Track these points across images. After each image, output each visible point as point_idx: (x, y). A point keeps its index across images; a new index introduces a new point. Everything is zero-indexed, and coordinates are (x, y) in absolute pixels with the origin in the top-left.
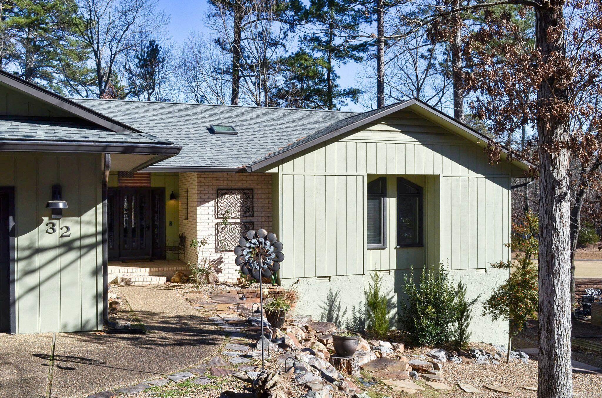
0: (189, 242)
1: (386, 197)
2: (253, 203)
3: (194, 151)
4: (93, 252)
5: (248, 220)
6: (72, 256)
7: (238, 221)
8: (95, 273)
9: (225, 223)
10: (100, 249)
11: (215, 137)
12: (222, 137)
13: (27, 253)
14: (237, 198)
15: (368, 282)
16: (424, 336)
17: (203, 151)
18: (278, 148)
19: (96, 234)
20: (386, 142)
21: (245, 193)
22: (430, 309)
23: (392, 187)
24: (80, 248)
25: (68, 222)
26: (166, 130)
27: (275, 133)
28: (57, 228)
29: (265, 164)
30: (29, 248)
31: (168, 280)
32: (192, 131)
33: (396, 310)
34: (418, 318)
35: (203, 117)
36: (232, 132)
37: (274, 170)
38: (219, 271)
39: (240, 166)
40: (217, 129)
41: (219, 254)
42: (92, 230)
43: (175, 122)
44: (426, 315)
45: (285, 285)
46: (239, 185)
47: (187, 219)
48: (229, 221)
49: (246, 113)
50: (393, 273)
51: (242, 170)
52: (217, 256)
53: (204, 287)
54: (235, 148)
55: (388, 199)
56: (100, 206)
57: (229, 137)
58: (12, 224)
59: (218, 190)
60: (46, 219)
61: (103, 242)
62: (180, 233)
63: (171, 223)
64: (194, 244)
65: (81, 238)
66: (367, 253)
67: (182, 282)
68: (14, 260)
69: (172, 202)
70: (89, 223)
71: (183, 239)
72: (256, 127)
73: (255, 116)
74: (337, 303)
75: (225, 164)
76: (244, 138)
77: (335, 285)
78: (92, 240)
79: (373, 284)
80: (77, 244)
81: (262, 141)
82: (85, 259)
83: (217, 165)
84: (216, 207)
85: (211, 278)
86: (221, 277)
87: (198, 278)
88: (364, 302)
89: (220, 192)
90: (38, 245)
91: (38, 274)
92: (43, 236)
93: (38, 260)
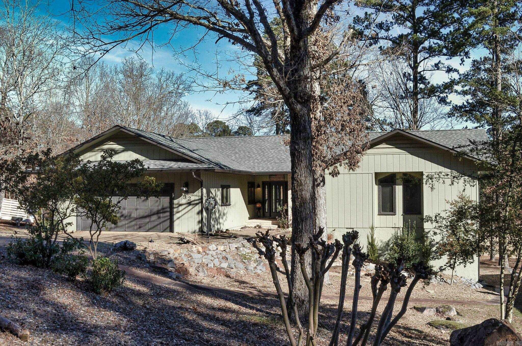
1: (396, 185)
4: (198, 206)
6: (190, 207)
8: (198, 213)
10: (200, 204)
13: (177, 206)
19: (199, 200)
20: (387, 154)
23: (399, 179)
24: (193, 204)
25: (190, 195)
28: (187, 197)
30: (178, 204)
42: (197, 198)
55: (397, 186)
56: (200, 189)
58: (173, 196)
60: (183, 194)
61: (202, 202)
65: (194, 201)
66: (377, 217)
68: (174, 208)
70: (196, 196)
78: (198, 202)
80: (193, 203)
82: (195, 208)
90: (181, 203)
91: (181, 213)
92: (183, 200)
93: (181, 208)
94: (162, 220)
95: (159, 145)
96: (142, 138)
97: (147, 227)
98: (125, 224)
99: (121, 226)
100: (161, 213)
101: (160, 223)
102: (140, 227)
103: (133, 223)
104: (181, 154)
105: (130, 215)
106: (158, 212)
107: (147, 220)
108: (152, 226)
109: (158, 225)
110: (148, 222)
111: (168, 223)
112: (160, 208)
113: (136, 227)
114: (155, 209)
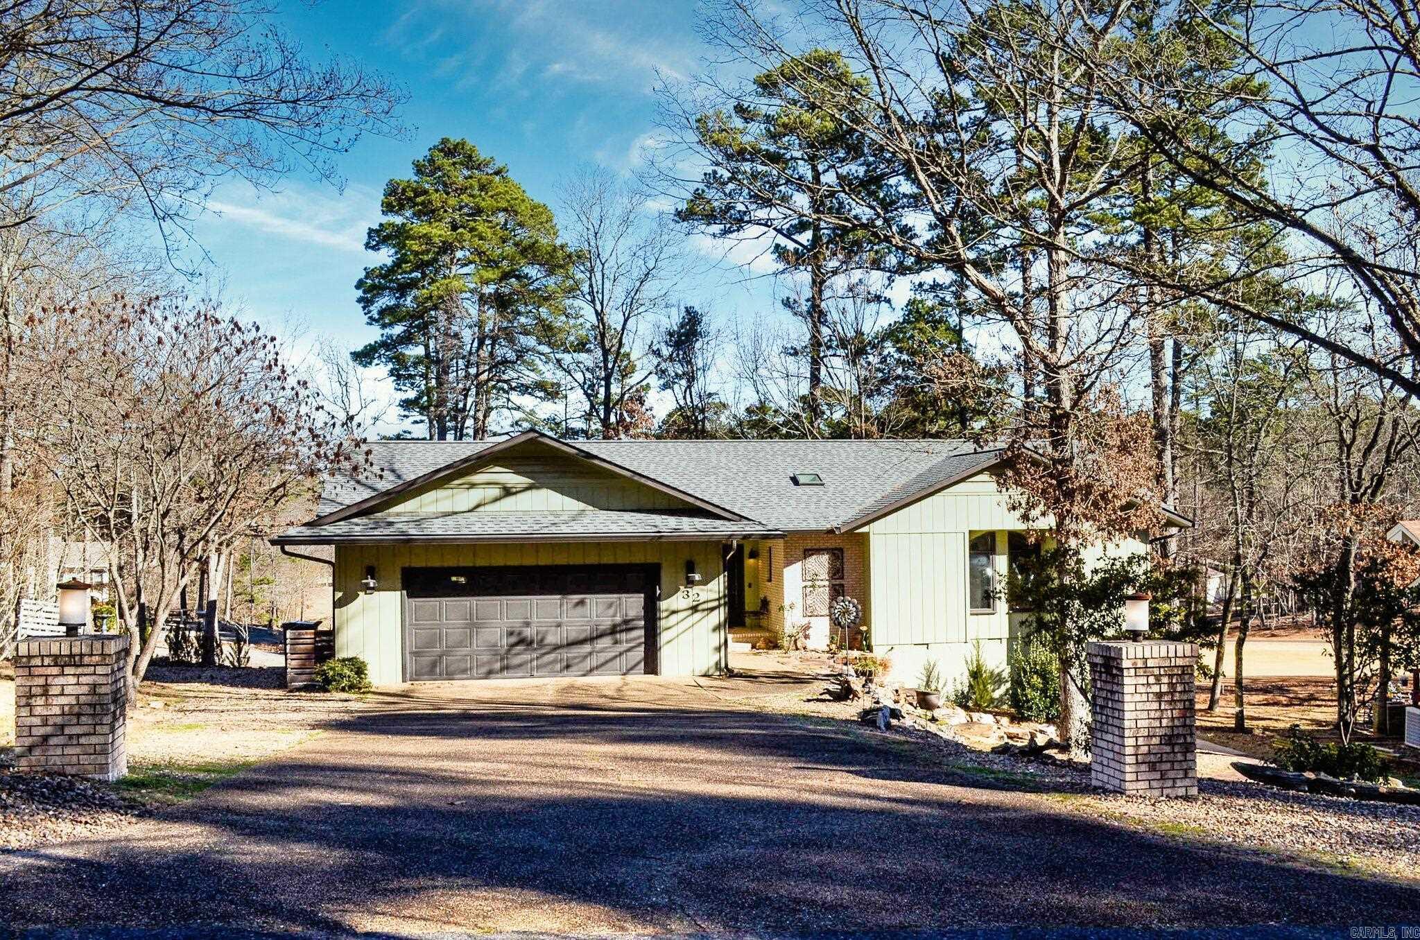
0: (773, 607)
1: (995, 553)
2: (842, 563)
3: (779, 509)
4: (716, 611)
5: (838, 582)
6: (698, 616)
7: (827, 583)
8: (719, 629)
9: (813, 586)
10: (722, 609)
11: (799, 490)
12: (807, 489)
13: (666, 614)
14: (825, 559)
15: (969, 651)
16: (1030, 709)
17: (789, 509)
18: (870, 502)
19: (719, 599)
21: (834, 554)
22: (1036, 680)
23: (1002, 544)
24: (706, 609)
25: (699, 589)
26: (745, 483)
27: (868, 480)
28: (690, 594)
29: (854, 525)
30: (668, 610)
31: (753, 647)
32: (774, 483)
33: (1008, 685)
34: (1024, 689)
35: (784, 461)
36: (818, 482)
37: (864, 530)
38: (806, 637)
39: (829, 526)
40: (802, 479)
41: (807, 619)
42: (716, 596)
43: (754, 470)
44: (1033, 687)
45: (879, 653)
46: (828, 545)
47: (770, 580)
48: (818, 583)
49: (834, 452)
50: (1005, 642)
51: (831, 532)
52: (805, 621)
53: (792, 653)
54: (823, 504)
55: (997, 556)
56: (721, 577)
57: (815, 489)
58: (658, 592)
59: (806, 551)
60: (682, 588)
61: (725, 604)
62: (762, 596)
63: (750, 586)
64: (781, 608)
65: (707, 602)
66: (970, 618)
67: (769, 649)
68: (658, 618)
69: (752, 561)
70: (713, 590)
71: (765, 603)
72: (846, 472)
73: (844, 455)
74: (934, 674)
75: (813, 526)
76: (831, 489)
77: (933, 655)
78: (716, 603)
79: (975, 652)
80: (705, 606)
81: (853, 492)
82: (709, 618)
83: (803, 526)
84: (804, 570)
85: (799, 644)
86: (810, 644)
87: (786, 644)
88: (967, 674)
89: (808, 553)
90: (674, 607)
91: (674, 629)
92: (680, 601)
93: (674, 618)
94: (625, 646)
95: (636, 478)
96: (596, 462)
97: (587, 664)
98: (532, 661)
99: (520, 665)
100: (621, 631)
101: (621, 654)
102: (568, 667)
103: (551, 657)
104: (691, 500)
105: (542, 640)
106: (613, 630)
107: (587, 648)
108: (602, 660)
109: (615, 657)
110: (590, 654)
111: (640, 653)
112: (618, 619)
113: (558, 667)
114: (606, 623)
